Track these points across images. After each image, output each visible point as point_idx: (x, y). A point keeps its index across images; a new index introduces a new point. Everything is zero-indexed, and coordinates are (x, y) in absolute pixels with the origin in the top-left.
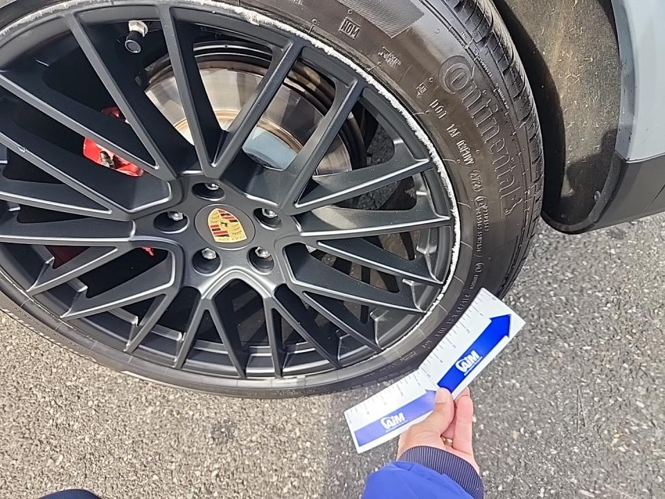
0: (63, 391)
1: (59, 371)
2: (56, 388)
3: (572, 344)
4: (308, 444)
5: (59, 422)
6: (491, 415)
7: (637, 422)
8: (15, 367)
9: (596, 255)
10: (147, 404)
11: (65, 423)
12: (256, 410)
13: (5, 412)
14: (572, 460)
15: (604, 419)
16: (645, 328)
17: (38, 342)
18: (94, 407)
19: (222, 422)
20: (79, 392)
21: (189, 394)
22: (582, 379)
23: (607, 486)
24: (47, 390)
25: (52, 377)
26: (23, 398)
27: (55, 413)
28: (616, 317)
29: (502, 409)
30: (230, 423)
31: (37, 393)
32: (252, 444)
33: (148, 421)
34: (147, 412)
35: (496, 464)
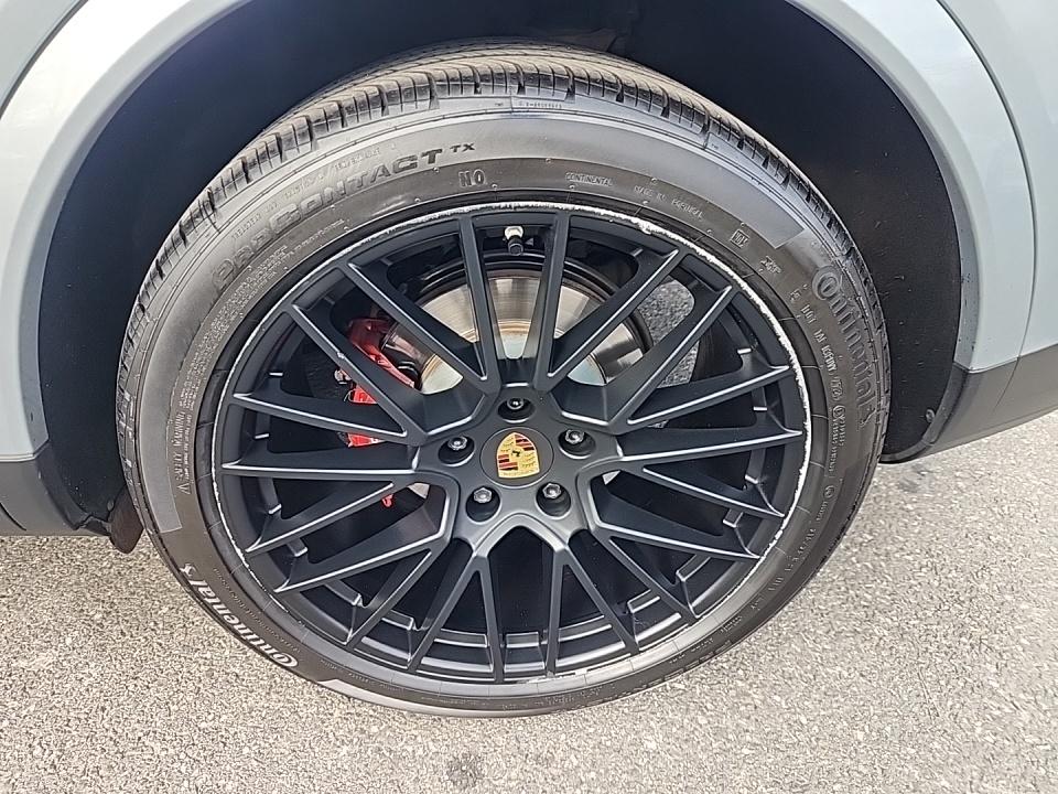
0: (195, 738)
1: (182, 708)
2: (184, 733)
3: (895, 619)
4: (593, 775)
5: (199, 783)
6: (823, 713)
7: (997, 705)
8: (103, 709)
9: (892, 512)
10: (338, 743)
11: (209, 783)
12: (505, 736)
13: (102, 777)
14: (935, 759)
15: (958, 706)
16: (974, 594)
17: (138, 669)
18: (253, 755)
19: (460, 757)
20: (222, 736)
21: (400, 723)
22: (920, 660)
23: (985, 785)
24: (168, 738)
25: (172, 717)
26: (129, 753)
27: (190, 770)
28: (936, 584)
29: (835, 705)
30: (472, 757)
31: (152, 744)
32: (514, 783)
33: (346, 767)
34: (342, 754)
35: (846, 774)
